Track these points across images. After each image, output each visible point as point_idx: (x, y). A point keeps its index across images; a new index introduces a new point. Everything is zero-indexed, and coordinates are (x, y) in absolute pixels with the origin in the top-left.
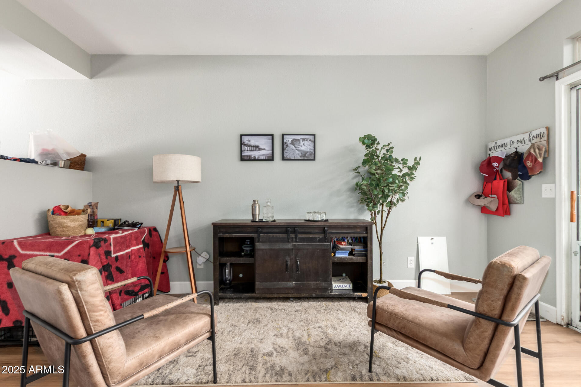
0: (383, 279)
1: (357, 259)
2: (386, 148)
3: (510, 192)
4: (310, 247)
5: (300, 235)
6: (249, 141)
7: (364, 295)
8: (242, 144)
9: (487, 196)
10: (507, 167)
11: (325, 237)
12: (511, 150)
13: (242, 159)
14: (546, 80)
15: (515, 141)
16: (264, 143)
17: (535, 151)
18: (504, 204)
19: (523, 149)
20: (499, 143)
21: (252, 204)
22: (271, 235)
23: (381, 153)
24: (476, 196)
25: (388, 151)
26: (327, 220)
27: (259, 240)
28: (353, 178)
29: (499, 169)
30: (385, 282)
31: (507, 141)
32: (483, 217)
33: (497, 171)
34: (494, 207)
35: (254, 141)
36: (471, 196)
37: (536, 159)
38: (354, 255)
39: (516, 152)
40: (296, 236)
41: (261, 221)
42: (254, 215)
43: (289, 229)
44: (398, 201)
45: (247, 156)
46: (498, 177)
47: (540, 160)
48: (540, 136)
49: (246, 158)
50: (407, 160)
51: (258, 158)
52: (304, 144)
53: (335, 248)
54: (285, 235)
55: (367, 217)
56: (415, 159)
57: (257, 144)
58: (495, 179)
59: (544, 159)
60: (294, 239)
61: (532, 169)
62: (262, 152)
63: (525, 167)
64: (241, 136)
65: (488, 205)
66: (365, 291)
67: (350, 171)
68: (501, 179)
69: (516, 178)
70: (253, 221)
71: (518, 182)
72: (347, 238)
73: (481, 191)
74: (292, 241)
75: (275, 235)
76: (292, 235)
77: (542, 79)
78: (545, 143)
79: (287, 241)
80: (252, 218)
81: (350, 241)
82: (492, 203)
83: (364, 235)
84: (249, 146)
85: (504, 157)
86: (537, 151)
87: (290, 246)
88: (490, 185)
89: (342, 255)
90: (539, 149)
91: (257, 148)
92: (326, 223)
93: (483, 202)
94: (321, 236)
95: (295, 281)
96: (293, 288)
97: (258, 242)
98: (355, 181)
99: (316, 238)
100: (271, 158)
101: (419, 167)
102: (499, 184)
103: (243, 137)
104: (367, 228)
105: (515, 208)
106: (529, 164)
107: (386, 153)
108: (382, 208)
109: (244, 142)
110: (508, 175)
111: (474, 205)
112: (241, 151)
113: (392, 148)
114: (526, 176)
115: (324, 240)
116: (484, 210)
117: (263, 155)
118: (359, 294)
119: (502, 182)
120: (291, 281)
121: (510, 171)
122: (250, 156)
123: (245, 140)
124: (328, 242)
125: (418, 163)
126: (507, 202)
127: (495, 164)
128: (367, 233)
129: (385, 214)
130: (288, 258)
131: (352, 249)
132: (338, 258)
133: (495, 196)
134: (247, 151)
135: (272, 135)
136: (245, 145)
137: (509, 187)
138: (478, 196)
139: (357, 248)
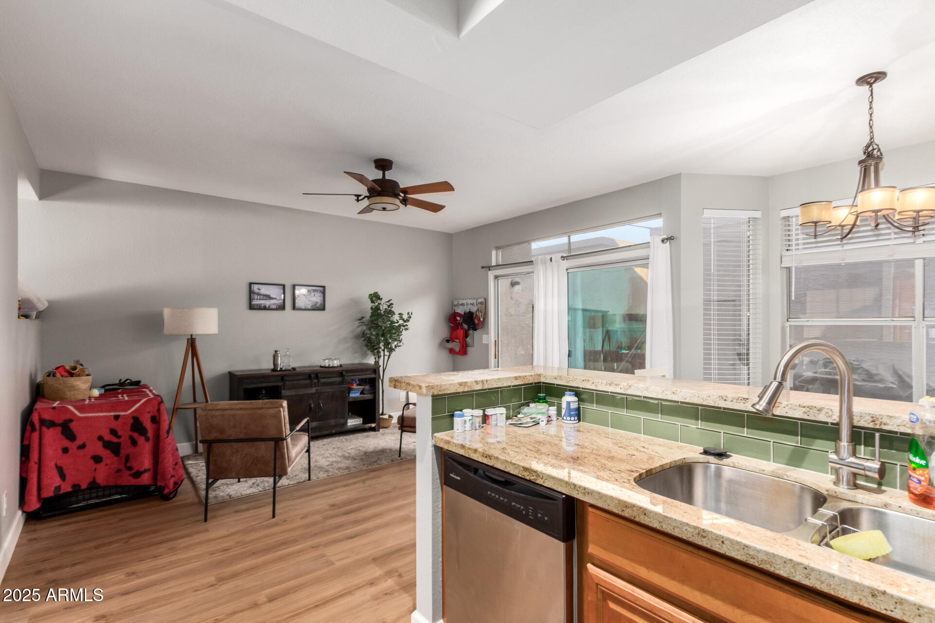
0: (384, 412)
1: (368, 396)
2: (388, 304)
3: (467, 338)
4: (330, 390)
5: (322, 380)
6: (259, 289)
7: (373, 425)
8: (251, 292)
9: (453, 341)
10: (465, 321)
11: (343, 380)
12: (467, 309)
13: (252, 307)
14: (484, 269)
15: (469, 303)
16: (274, 292)
17: (479, 313)
18: (463, 347)
19: (474, 309)
20: (461, 302)
21: (274, 355)
22: (296, 382)
23: (383, 307)
24: (446, 340)
25: (389, 306)
26: (341, 366)
27: (284, 387)
28: (358, 327)
29: (461, 322)
30: (385, 415)
31: (464, 302)
32: (450, 356)
33: (459, 322)
34: (457, 349)
35: (264, 290)
36: (443, 340)
37: (480, 319)
38: (364, 394)
39: (470, 312)
40: (318, 381)
41: (281, 370)
42: (275, 364)
43: (312, 376)
44: (396, 347)
45: (257, 305)
46: (460, 327)
47: (482, 319)
48: (481, 303)
49: (256, 307)
50: (402, 314)
51: (269, 307)
52: (314, 295)
53: (350, 390)
54: (308, 381)
55: (371, 360)
56: (408, 313)
57: (267, 293)
58: (458, 329)
59: (484, 319)
60: (317, 384)
61: (478, 324)
62: (272, 301)
63: (474, 323)
64: (251, 284)
65: (454, 348)
66: (374, 422)
67: (356, 320)
68: (461, 329)
69: (470, 330)
70: (274, 370)
71: (471, 332)
72: (355, 380)
73: (449, 337)
74: (316, 386)
75: (300, 382)
76: (315, 381)
77: (483, 267)
78: (484, 308)
79: (311, 386)
80: (272, 367)
81: (358, 383)
82: (456, 346)
83: (373, 376)
84: (259, 294)
85: (463, 314)
86: (480, 313)
87: (313, 390)
88: (455, 332)
89: (355, 395)
90: (481, 312)
91: (268, 297)
92: (341, 369)
93: (451, 345)
94: (339, 379)
95: (318, 421)
96: (316, 428)
97: (284, 389)
98: (359, 329)
99: (335, 382)
100: (282, 307)
101: (411, 319)
102: (460, 332)
103: (252, 285)
104: (375, 370)
105: (469, 349)
106: (476, 321)
107: (387, 308)
108: (384, 353)
109: (253, 290)
110: (465, 326)
111: (445, 348)
112: (250, 300)
113: (392, 304)
114: (475, 329)
115: (342, 383)
116: (451, 351)
117: (274, 304)
118: (369, 425)
119: (462, 331)
120: (314, 422)
121: (467, 325)
122: (260, 305)
123: (255, 288)
124: (345, 384)
125: (410, 317)
126: (465, 345)
127: (458, 318)
128: (375, 374)
129: (386, 358)
130: (311, 402)
131: (363, 389)
132: (352, 397)
133: (457, 341)
134: (257, 299)
135: (284, 286)
136: (255, 293)
137: (466, 335)
138: (448, 341)
139: (367, 387)
